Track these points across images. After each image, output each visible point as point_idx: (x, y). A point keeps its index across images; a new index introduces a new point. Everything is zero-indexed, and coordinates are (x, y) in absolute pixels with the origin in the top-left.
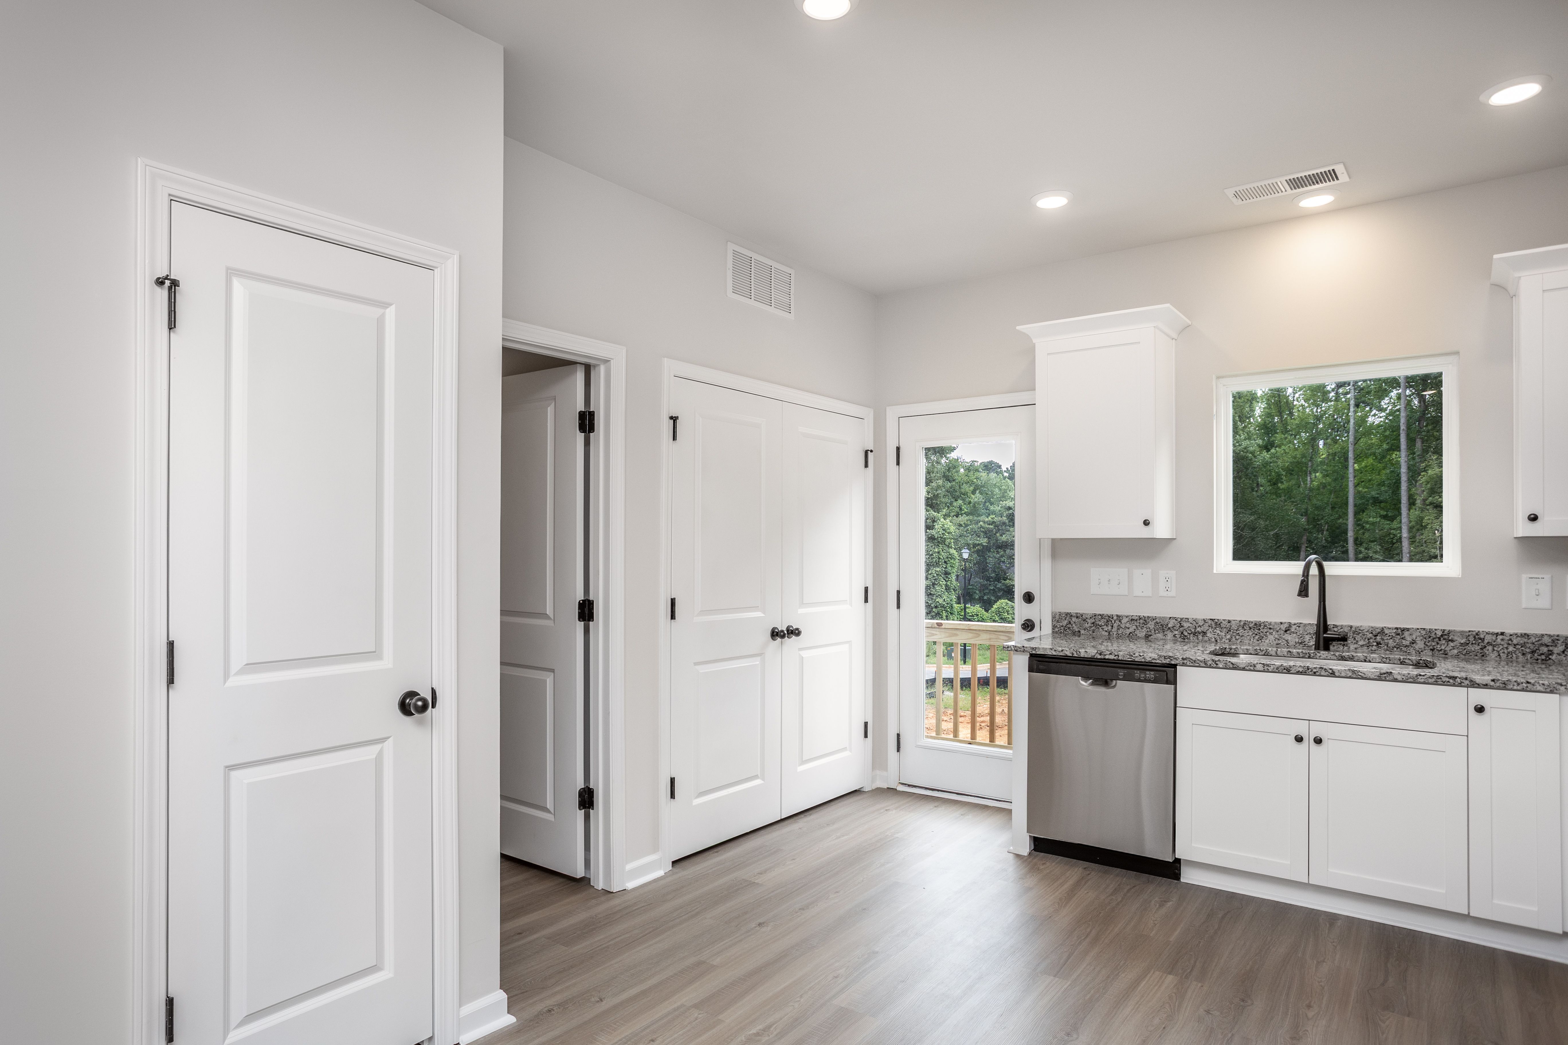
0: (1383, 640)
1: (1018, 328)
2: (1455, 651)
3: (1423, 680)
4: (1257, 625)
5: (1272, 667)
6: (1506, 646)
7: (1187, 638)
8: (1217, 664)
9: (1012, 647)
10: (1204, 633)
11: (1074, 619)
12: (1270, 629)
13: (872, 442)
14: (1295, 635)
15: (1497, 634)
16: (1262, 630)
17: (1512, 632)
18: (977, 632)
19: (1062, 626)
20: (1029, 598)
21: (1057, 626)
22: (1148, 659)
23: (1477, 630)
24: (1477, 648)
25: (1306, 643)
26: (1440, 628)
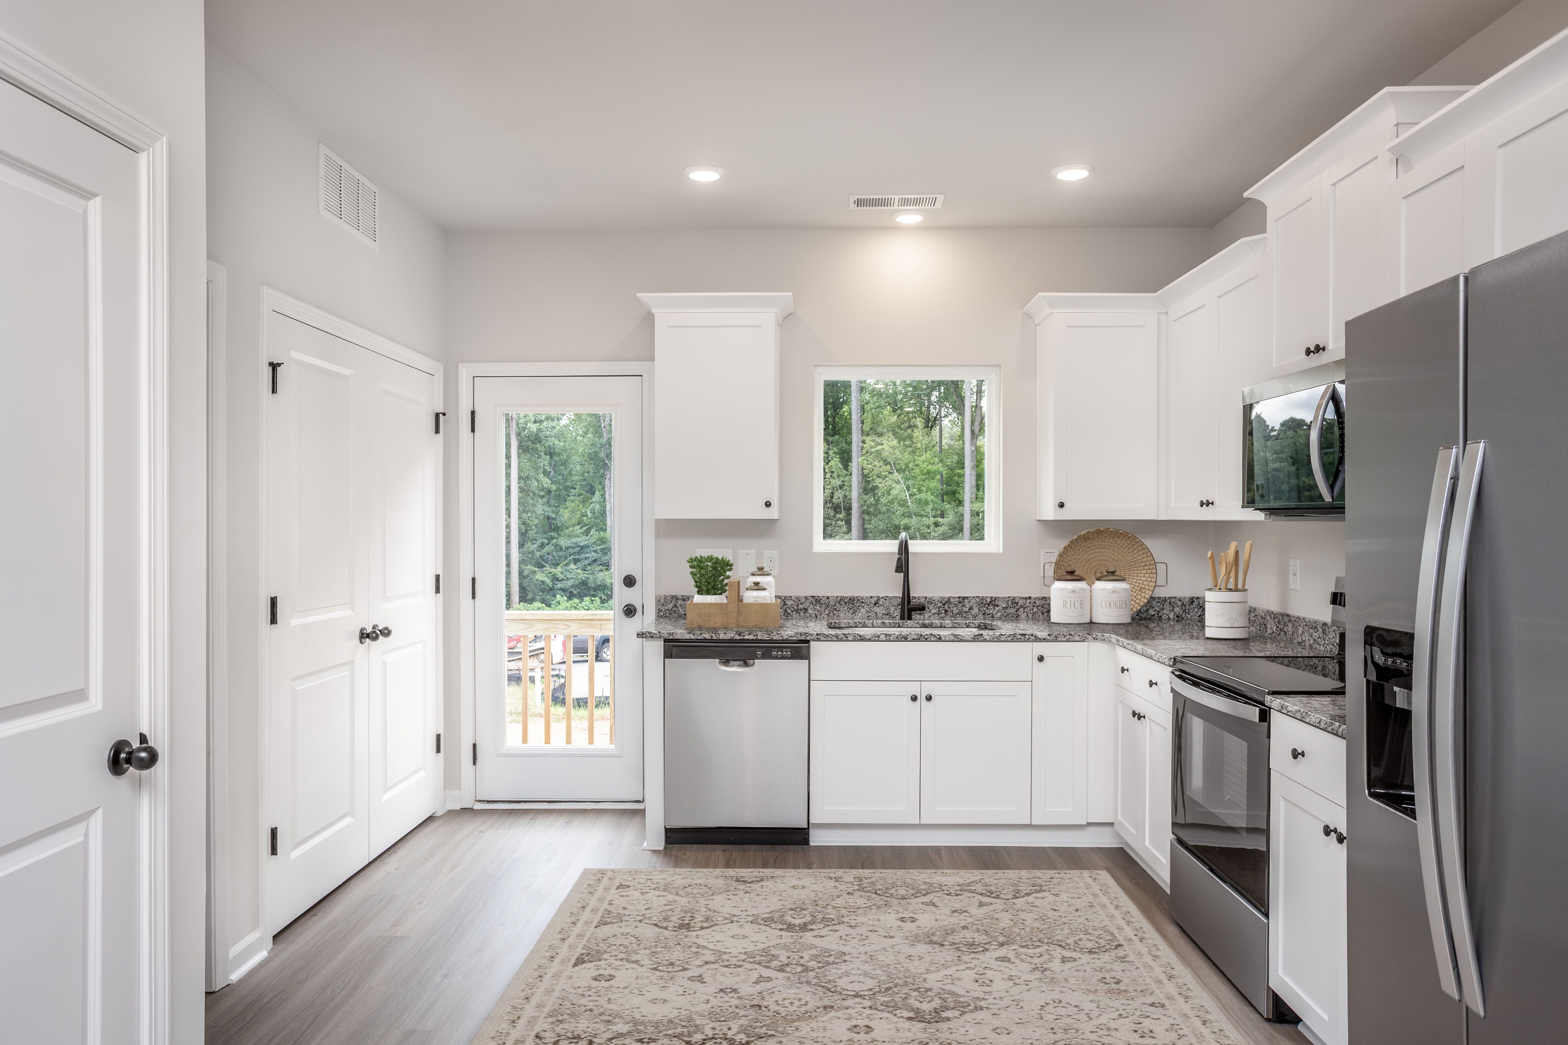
0: (949, 607)
1: (638, 295)
2: (999, 614)
3: (1004, 639)
4: (852, 600)
5: (893, 637)
6: (1032, 607)
7: (791, 616)
8: (847, 637)
9: (647, 634)
10: (806, 610)
11: (680, 602)
12: (862, 603)
13: (443, 406)
14: (882, 607)
15: (1026, 598)
16: (855, 604)
17: (1035, 596)
18: (530, 622)
19: (668, 610)
20: (629, 581)
21: (662, 610)
22: (785, 637)
23: (1013, 595)
24: (1014, 610)
25: (891, 614)
26: (989, 596)
